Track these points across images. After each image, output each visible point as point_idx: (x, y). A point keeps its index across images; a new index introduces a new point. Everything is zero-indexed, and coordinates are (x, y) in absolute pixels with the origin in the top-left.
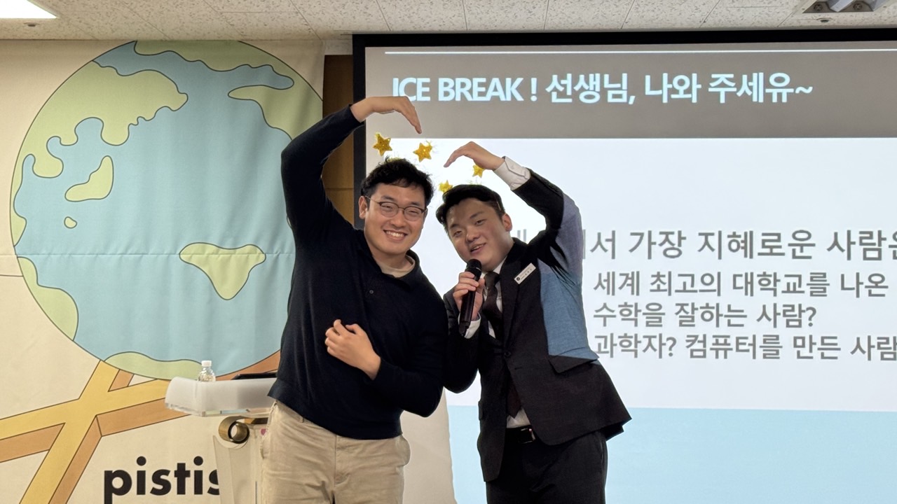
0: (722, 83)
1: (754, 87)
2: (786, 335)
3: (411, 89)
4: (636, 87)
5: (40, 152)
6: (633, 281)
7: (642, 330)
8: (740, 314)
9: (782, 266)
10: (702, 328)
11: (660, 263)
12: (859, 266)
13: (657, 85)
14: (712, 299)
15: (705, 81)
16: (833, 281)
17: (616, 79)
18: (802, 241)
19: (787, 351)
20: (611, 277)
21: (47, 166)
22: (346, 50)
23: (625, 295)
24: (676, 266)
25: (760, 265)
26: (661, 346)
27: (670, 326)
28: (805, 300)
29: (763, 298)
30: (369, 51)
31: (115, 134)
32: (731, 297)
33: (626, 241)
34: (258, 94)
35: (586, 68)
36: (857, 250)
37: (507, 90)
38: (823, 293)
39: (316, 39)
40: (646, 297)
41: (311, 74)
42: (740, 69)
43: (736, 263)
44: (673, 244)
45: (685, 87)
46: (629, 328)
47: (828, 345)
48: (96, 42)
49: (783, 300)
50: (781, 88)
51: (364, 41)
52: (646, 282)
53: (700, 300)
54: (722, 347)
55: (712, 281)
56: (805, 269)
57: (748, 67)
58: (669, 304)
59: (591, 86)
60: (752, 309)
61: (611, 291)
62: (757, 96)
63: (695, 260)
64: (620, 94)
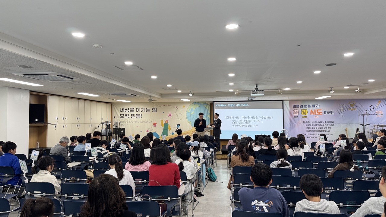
0: (242, 105)
1: (245, 105)
2: (247, 125)
3: (217, 105)
4: (235, 105)
5: (188, 111)
6: (235, 120)
7: (236, 124)
8: (244, 123)
9: (247, 119)
10: (240, 124)
11: (237, 119)
12: (253, 119)
13: (237, 105)
14: (241, 122)
15: (241, 104)
16: (251, 120)
17: (234, 104)
18: (249, 117)
19: (247, 126)
20: (233, 120)
21: (189, 112)
22: (212, 102)
23: (234, 122)
24: (239, 119)
25: (245, 119)
26: (237, 126)
27: (238, 124)
28: (249, 122)
29: (246, 122)
30: (214, 103)
31: (194, 109)
32: (243, 122)
33: (234, 117)
34: (205, 106)
35: (231, 104)
36: (253, 118)
37: (225, 105)
38: (250, 121)
39: (210, 102)
40: (236, 122)
41: (209, 104)
42: (243, 104)
43: (243, 119)
44: (238, 118)
45: (239, 105)
46: (235, 124)
47: (251, 125)
48: (192, 102)
49: (247, 122)
50: (247, 105)
51: (213, 102)
52: (236, 121)
53: (240, 122)
54: (242, 126)
55: (241, 120)
56: (249, 119)
57: (244, 103)
58: (238, 122)
59: (232, 105)
60: (245, 123)
61: (233, 121)
62: (245, 106)
63: (240, 119)
64: (234, 106)
